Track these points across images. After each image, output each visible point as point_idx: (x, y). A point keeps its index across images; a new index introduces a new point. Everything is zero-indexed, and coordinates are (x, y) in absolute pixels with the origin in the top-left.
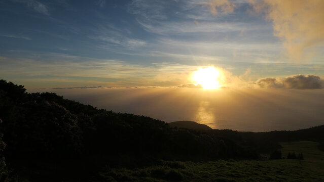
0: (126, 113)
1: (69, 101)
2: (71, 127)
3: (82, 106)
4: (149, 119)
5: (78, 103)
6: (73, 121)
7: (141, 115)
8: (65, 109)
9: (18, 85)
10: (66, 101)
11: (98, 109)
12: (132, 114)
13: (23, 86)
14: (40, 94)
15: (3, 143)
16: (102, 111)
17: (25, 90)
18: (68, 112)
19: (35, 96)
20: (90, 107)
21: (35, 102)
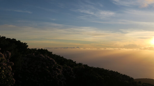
0: (98, 68)
1: (56, 55)
2: (58, 74)
3: (65, 60)
4: (117, 73)
5: (62, 57)
6: (59, 70)
7: (110, 70)
8: (54, 61)
9: (23, 43)
10: (54, 55)
11: (77, 63)
12: (103, 69)
13: (27, 44)
14: (37, 49)
15: (14, 79)
16: (80, 64)
17: (27, 46)
18: (56, 63)
19: (34, 50)
20: (71, 61)
21: (34, 54)
